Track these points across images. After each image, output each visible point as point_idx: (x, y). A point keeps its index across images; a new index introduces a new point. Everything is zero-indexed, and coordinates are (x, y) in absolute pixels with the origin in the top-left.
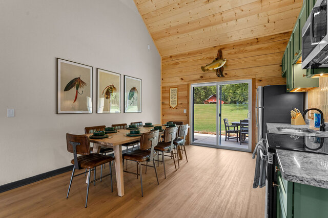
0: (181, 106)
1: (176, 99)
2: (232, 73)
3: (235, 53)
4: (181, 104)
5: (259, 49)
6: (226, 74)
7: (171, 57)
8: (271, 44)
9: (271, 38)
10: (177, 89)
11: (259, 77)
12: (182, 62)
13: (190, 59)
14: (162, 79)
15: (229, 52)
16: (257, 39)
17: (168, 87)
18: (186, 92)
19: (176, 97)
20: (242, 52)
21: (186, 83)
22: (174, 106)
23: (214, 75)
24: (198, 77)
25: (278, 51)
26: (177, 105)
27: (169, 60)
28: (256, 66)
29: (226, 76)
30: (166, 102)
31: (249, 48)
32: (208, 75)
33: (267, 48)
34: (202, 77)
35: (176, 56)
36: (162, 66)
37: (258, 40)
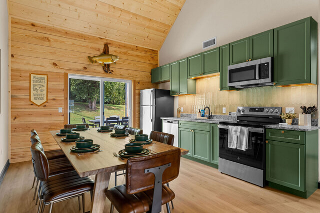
0: (54, 102)
1: (45, 92)
2: (118, 71)
4: (54, 99)
5: (138, 56)
6: (113, 71)
7: (33, 25)
8: (145, 55)
9: (146, 51)
10: (46, 77)
11: (137, 79)
12: (56, 40)
13: (69, 41)
14: (12, 56)
15: (115, 49)
16: (137, 47)
17: (26, 71)
18: (63, 83)
19: (45, 88)
20: (125, 53)
21: (63, 71)
22: (38, 102)
23: (101, 69)
24: (81, 67)
25: (148, 62)
26: (45, 100)
27: (26, 28)
28: (132, 69)
29: (113, 73)
30: (23, 95)
31: (130, 52)
32: (94, 67)
33: (142, 57)
34: (85, 68)
35: (44, 28)
36: (12, 33)
37: (137, 49)
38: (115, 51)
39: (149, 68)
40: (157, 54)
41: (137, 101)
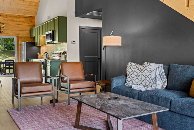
2: (6, 32)
3: (8, 20)
5: (20, 21)
6: (3, 32)
8: (25, 20)
9: (26, 17)
11: (20, 36)
16: (19, 15)
20: (11, 20)
25: (28, 24)
28: (17, 30)
29: (3, 33)
31: (15, 19)
33: (23, 22)
37: (19, 17)
38: (4, 20)
39: (29, 28)
40: (34, 18)
41: (20, 49)
